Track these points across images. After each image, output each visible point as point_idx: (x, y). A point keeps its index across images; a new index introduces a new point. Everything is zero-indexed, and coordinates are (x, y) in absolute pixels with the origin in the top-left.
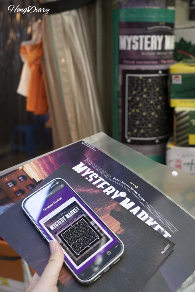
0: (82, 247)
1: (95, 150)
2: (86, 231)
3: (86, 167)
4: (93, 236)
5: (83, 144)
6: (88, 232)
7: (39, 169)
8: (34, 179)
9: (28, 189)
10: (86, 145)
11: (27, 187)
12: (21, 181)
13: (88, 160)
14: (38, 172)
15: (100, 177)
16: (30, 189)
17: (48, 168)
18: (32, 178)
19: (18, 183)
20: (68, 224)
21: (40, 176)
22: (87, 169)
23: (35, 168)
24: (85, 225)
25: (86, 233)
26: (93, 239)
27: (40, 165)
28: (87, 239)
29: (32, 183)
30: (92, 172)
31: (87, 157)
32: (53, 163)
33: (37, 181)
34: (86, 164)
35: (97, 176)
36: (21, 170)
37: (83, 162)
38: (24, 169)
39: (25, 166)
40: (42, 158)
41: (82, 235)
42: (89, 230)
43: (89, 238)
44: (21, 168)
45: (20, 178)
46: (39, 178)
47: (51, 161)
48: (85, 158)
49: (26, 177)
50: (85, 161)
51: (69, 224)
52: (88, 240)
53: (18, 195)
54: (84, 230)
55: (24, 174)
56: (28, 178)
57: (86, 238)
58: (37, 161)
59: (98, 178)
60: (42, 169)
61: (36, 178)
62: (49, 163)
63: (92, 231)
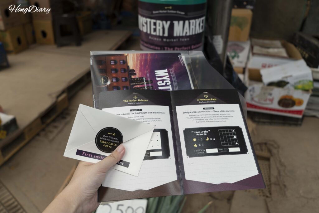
1: (182, 65)
3: (167, 74)
5: (178, 56)
7: (137, 61)
8: (129, 66)
9: (121, 71)
10: (180, 59)
11: (121, 69)
12: (120, 64)
13: (172, 70)
14: (135, 63)
15: (170, 86)
16: (122, 72)
17: (143, 63)
18: (128, 65)
19: (118, 64)
21: (134, 66)
22: (167, 75)
23: (134, 60)
27: (139, 58)
29: (126, 68)
30: (169, 79)
31: (173, 67)
32: (149, 61)
33: (130, 69)
34: (169, 72)
35: (169, 83)
36: (125, 56)
37: (168, 70)
38: (128, 57)
39: (129, 54)
40: (144, 54)
44: (126, 54)
45: (121, 61)
46: (133, 67)
47: (148, 59)
48: (171, 67)
49: (125, 62)
50: (170, 69)
53: (113, 72)
55: (125, 60)
56: (126, 64)
58: (139, 55)
59: (169, 86)
60: (139, 62)
61: (131, 66)
62: (146, 60)
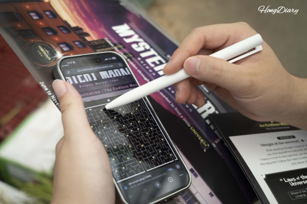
0: (129, 170)
2: (147, 130)
4: (162, 150)
6: (150, 136)
20: (101, 93)
24: (145, 113)
25: (145, 134)
26: (162, 158)
28: (145, 153)
41: (134, 137)
42: (155, 131)
43: (151, 150)
51: (104, 93)
52: (149, 155)
54: (141, 124)
57: (143, 149)
63: (161, 137)
